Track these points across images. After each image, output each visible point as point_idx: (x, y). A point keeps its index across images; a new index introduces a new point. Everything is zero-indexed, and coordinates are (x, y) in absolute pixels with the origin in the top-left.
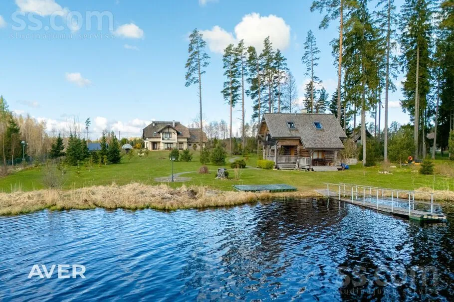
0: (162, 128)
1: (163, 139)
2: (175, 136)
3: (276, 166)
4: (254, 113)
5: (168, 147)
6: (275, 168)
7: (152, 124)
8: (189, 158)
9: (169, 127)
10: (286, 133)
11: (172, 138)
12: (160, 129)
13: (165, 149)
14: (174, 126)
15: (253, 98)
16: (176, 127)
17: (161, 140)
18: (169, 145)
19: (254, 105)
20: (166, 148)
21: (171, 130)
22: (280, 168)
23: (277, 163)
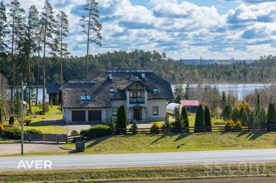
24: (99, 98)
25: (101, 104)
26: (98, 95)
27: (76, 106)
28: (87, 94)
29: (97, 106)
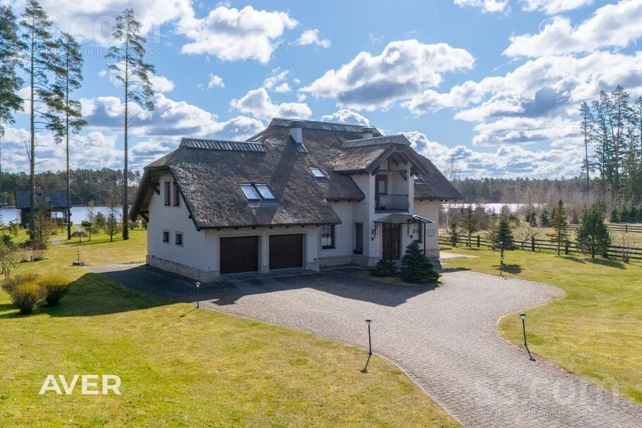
24: (295, 193)
25: (309, 212)
26: (288, 186)
27: (239, 219)
28: (256, 181)
29: (302, 220)
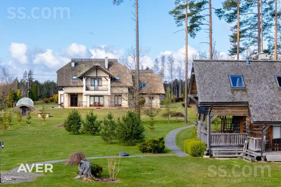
0: (88, 69)
1: (87, 89)
2: (106, 83)
3: (208, 151)
4: (233, 47)
5: (95, 103)
6: (207, 154)
7: (70, 64)
8: (96, 128)
9: (97, 68)
10: (226, 95)
11: (103, 87)
12: (83, 72)
13: (90, 106)
14: (107, 67)
15: (230, 21)
16: (110, 69)
17: (83, 90)
18: (97, 99)
19: (231, 33)
20: (92, 103)
21: (101, 74)
22: (214, 155)
23: (211, 147)
